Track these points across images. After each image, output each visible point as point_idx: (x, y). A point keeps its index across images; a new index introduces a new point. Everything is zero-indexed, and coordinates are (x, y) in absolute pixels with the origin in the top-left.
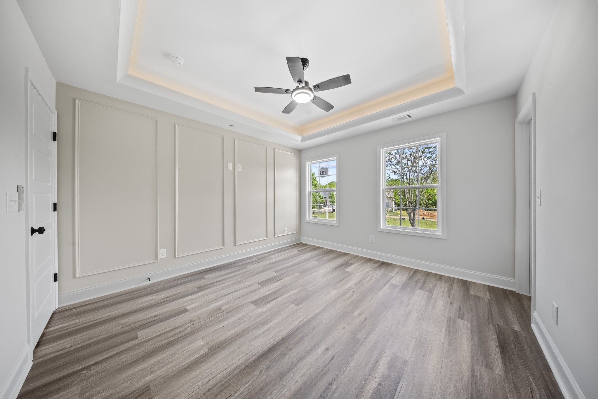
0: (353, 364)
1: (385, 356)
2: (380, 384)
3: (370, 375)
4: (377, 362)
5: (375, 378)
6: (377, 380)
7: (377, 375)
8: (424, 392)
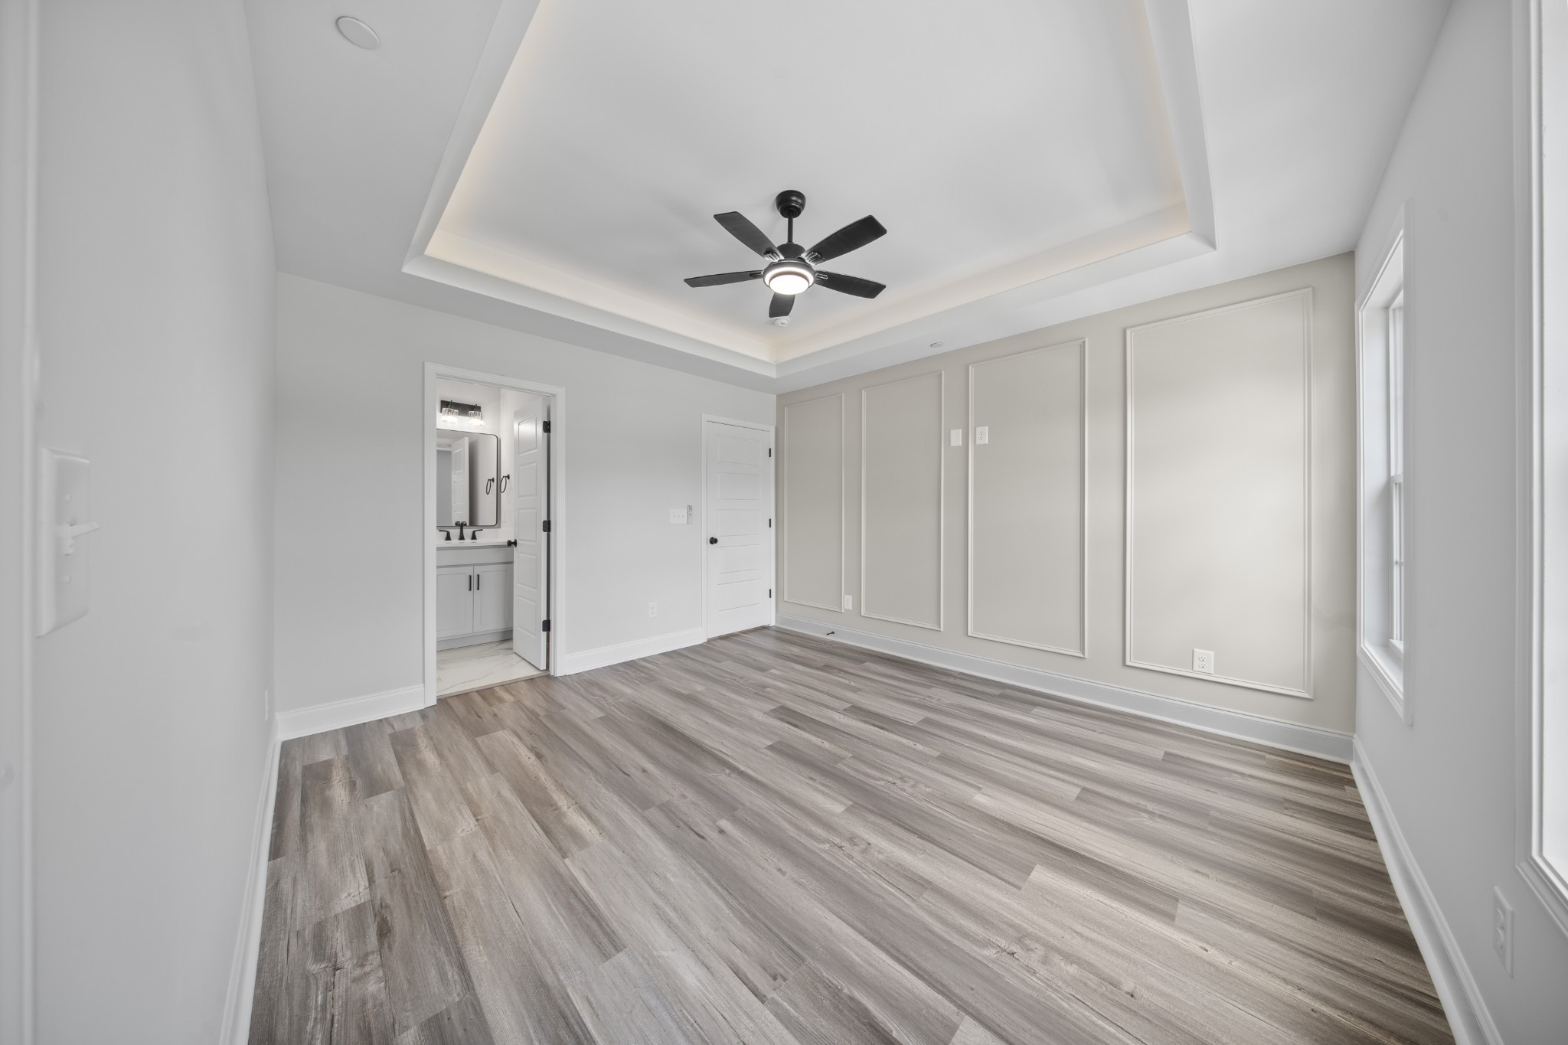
0: (604, 790)
1: (593, 832)
2: (557, 809)
3: (576, 803)
4: (590, 817)
5: (569, 808)
6: (565, 808)
7: (571, 810)
8: (509, 851)
